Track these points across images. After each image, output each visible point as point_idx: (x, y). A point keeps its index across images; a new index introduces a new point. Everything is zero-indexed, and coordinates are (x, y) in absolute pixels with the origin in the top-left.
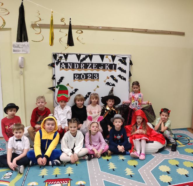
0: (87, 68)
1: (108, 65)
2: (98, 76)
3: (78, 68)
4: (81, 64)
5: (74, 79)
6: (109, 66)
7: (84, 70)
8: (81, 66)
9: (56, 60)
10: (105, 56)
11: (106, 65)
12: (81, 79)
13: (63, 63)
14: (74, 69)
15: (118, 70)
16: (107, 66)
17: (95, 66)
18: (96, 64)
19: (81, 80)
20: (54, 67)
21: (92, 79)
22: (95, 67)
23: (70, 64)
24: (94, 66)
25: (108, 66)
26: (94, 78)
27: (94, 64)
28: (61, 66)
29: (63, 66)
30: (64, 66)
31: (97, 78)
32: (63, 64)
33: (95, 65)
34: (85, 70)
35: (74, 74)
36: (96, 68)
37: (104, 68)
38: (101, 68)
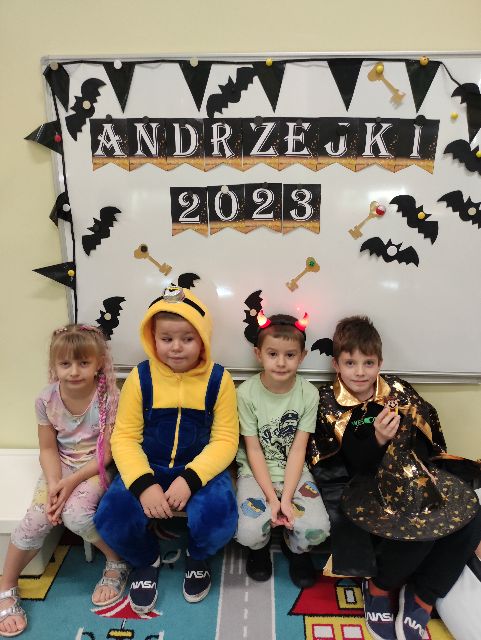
0: (247, 154)
1: (385, 126)
2: (316, 202)
3: (196, 155)
4: (215, 127)
5: (175, 219)
6: (387, 137)
7: (232, 165)
8: (215, 140)
9: (65, 104)
10: (365, 69)
11: (370, 127)
12: (215, 218)
13: (109, 119)
14: (170, 160)
15: (450, 157)
16: (374, 133)
17: (301, 138)
18: (306, 126)
19: (217, 225)
20: (58, 147)
21: (277, 217)
22: (299, 146)
23: (149, 130)
24: (291, 139)
25: (378, 138)
26: (293, 213)
27: (291, 126)
28: (95, 145)
29: (108, 139)
30: (115, 140)
31: (309, 210)
32: (108, 127)
33: (297, 132)
34: (237, 166)
35: (175, 192)
36: (305, 151)
37: (356, 149)
38: (336, 148)
